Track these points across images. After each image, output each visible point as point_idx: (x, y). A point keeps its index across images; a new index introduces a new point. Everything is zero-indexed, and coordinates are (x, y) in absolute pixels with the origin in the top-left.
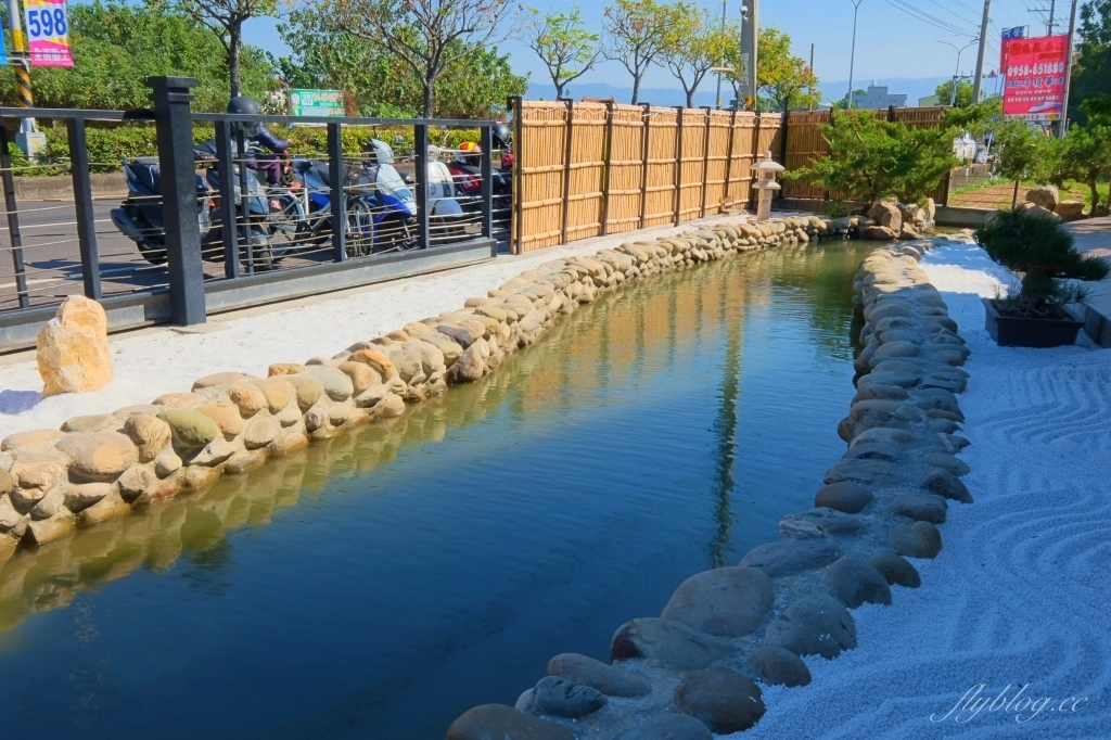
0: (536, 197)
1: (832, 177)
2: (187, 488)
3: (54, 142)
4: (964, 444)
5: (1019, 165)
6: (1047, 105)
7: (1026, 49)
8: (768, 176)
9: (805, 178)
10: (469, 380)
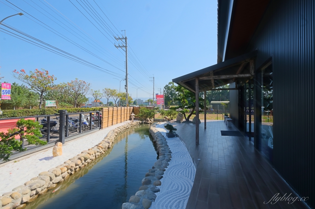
0: (105, 121)
1: (141, 116)
2: (85, 165)
3: (4, 112)
4: (169, 148)
5: (163, 114)
6: (162, 103)
7: (159, 96)
8: (133, 116)
9: (138, 116)
10: (110, 148)
